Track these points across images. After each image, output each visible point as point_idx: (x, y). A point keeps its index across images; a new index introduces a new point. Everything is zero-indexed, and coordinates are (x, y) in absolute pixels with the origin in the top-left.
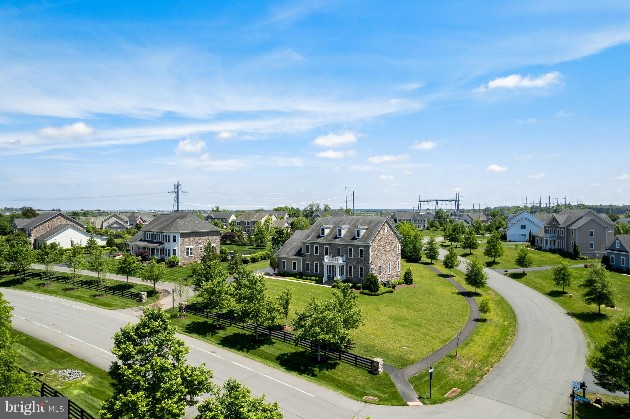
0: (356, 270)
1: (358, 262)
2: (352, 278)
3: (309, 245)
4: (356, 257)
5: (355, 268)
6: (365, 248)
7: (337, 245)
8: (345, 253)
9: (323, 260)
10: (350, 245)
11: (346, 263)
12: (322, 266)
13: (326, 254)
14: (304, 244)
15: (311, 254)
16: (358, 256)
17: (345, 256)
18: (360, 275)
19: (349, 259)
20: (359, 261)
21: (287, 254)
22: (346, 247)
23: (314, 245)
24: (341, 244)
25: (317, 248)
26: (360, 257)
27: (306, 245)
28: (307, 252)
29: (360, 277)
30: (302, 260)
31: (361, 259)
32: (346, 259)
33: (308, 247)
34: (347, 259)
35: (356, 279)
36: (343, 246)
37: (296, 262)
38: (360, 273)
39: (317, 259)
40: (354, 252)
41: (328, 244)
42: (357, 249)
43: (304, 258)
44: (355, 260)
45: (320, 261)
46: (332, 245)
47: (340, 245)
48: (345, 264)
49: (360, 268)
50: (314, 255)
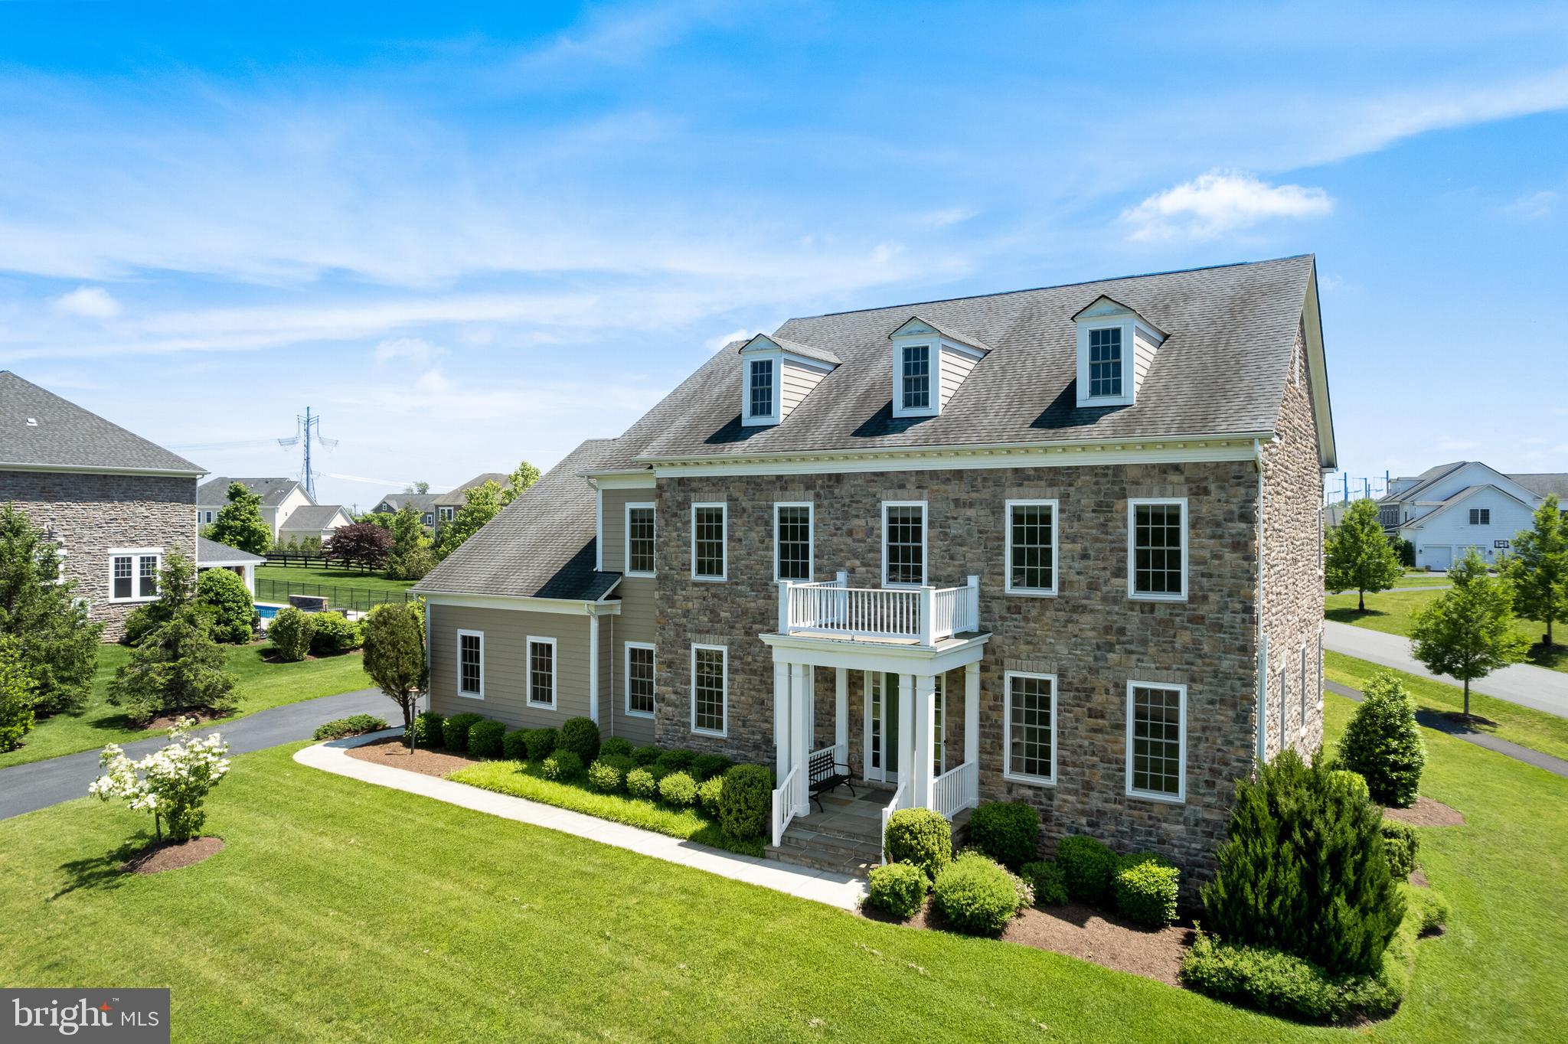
0: (1093, 714)
1: (1112, 636)
2: (1049, 793)
3: (652, 505)
4: (1093, 586)
5: (1079, 692)
6: (1198, 491)
7: (897, 482)
8: (972, 553)
9: (769, 619)
10: (1021, 477)
11: (987, 649)
12: (762, 673)
13: (795, 569)
14: (612, 500)
15: (662, 579)
16: (1121, 572)
17: (973, 581)
18: (1139, 764)
19: (1015, 607)
20: (1134, 622)
21: (494, 585)
22: (986, 494)
23: (685, 505)
24: (934, 474)
25: (710, 522)
26: (1142, 585)
27: (630, 506)
28: (634, 567)
29: (1139, 782)
30: (594, 625)
31: (1152, 607)
32: (985, 610)
33: (642, 525)
34: (997, 608)
35: (1095, 802)
36: (955, 490)
37: (553, 641)
38: (1139, 747)
39: (715, 617)
40: (1066, 537)
41: (808, 482)
42: (1102, 507)
43: (616, 608)
44: (1086, 619)
45: (739, 635)
46: (844, 491)
47: (923, 480)
48: (971, 657)
49: (1139, 693)
50: (684, 584)
